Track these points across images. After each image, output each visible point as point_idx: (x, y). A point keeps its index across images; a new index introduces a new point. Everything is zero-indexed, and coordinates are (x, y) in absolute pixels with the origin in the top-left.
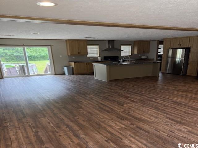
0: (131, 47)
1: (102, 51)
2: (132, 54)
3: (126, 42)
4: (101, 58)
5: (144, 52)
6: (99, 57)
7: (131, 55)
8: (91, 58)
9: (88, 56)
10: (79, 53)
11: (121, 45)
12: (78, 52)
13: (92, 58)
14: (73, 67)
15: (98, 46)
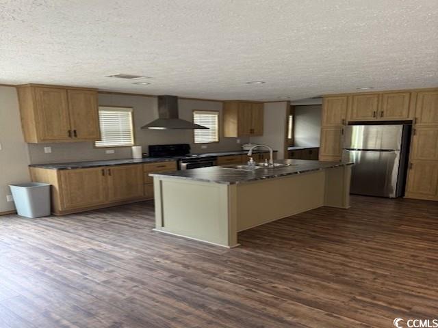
0: (217, 119)
1: (142, 128)
2: (219, 139)
3: (206, 104)
4: (143, 149)
5: (252, 131)
6: (134, 148)
7: (217, 140)
8: (108, 152)
9: (98, 144)
10: (73, 133)
11: (193, 111)
12: (69, 132)
13: (112, 152)
14: (51, 187)
15: (130, 113)
